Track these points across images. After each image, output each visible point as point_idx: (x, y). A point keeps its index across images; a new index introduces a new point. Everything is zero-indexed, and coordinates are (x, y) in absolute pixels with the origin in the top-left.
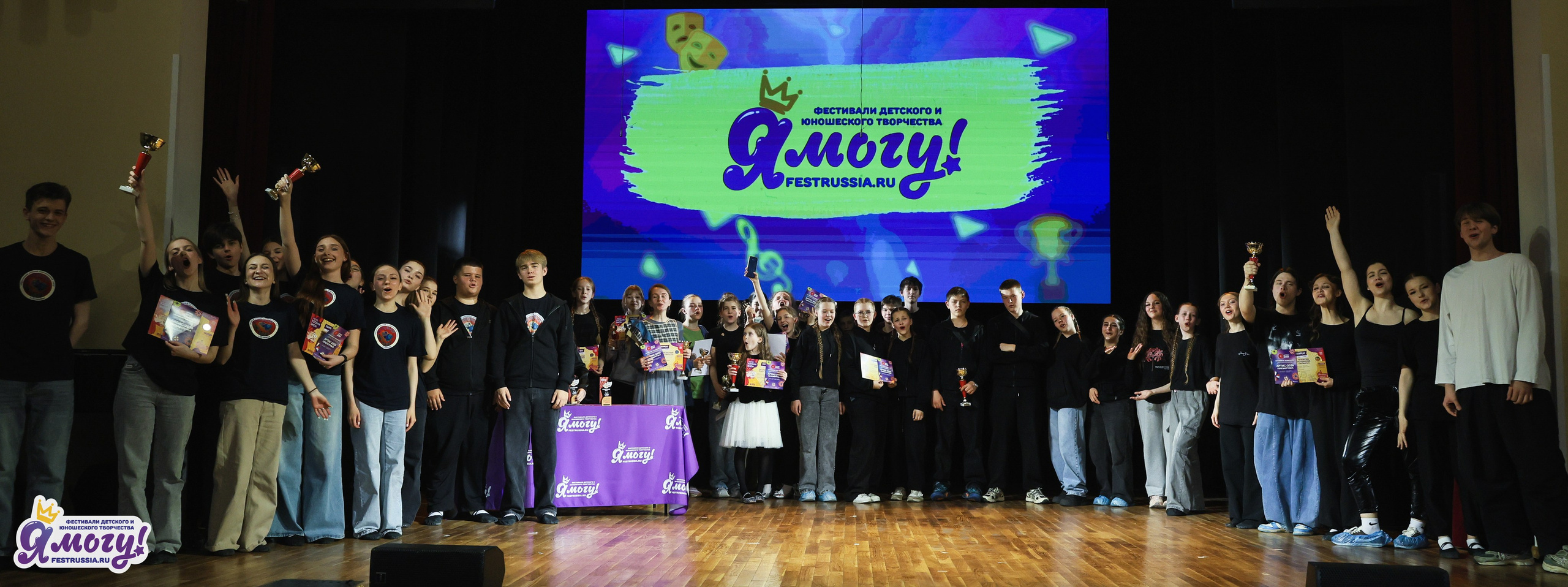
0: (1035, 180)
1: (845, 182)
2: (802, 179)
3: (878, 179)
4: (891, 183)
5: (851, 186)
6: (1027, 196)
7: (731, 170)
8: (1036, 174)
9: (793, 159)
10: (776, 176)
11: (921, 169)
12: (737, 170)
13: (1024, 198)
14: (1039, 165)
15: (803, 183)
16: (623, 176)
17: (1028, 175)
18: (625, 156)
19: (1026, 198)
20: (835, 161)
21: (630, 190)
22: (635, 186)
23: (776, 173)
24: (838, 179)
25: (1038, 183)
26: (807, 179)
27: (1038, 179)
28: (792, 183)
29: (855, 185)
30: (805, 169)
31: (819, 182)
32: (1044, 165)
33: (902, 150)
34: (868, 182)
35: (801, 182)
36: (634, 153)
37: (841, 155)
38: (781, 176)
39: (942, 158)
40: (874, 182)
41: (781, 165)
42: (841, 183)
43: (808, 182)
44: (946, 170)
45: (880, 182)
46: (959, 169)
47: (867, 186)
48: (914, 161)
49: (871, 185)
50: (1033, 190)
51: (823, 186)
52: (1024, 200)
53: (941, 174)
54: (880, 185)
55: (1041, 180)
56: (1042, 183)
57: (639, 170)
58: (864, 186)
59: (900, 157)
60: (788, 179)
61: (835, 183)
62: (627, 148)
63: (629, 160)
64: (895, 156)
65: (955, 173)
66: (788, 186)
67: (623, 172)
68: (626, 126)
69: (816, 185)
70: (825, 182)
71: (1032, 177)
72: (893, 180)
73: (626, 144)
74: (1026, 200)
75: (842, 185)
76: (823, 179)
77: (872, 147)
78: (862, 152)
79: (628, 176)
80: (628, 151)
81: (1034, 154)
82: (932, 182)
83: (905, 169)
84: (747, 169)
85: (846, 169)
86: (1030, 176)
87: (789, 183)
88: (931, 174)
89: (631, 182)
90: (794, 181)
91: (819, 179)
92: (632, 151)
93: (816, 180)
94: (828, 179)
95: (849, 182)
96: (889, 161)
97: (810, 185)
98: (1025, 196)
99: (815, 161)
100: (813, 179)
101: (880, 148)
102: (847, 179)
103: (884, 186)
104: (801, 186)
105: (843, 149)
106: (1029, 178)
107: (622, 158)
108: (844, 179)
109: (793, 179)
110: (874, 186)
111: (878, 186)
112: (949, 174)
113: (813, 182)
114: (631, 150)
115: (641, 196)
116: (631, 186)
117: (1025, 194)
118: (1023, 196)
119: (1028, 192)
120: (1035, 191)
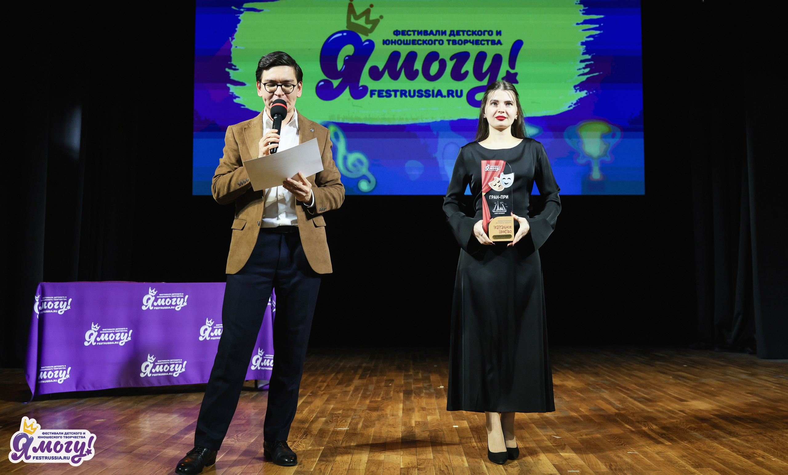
0: (580, 91)
1: (420, 94)
2: (383, 91)
3: (448, 91)
4: (459, 94)
5: (426, 96)
6: (575, 104)
7: (322, 83)
8: (581, 87)
9: (375, 74)
10: (361, 88)
11: (485, 82)
12: (328, 84)
13: (571, 106)
14: (584, 78)
15: (384, 94)
16: (229, 88)
17: (575, 87)
18: (231, 72)
19: (574, 106)
20: (412, 75)
21: (236, 101)
22: (239, 97)
23: (362, 86)
24: (414, 91)
25: (583, 94)
26: (388, 91)
27: (583, 90)
28: (374, 94)
29: (429, 96)
30: (386, 83)
31: (398, 94)
32: (588, 79)
33: (469, 66)
34: (439, 93)
35: (383, 94)
36: (238, 69)
37: (417, 71)
38: (365, 88)
40: (445, 93)
41: (365, 80)
42: (417, 94)
43: (388, 94)
45: (450, 93)
46: (517, 82)
47: (439, 97)
48: (479, 75)
49: (442, 96)
50: (579, 99)
51: (401, 96)
52: (571, 108)
54: (451, 96)
55: (585, 91)
56: (586, 93)
57: (243, 84)
58: (437, 96)
59: (467, 73)
60: (372, 91)
61: (412, 94)
62: (232, 65)
63: (233, 75)
64: (463, 71)
66: (371, 96)
67: (228, 85)
68: (231, 46)
69: (396, 96)
70: (403, 93)
71: (578, 89)
72: (462, 91)
74: (574, 108)
75: (418, 96)
76: (402, 91)
77: (443, 64)
78: (434, 68)
80: (233, 67)
81: (580, 69)
83: (471, 82)
84: (336, 83)
85: (421, 83)
86: (577, 88)
87: (372, 94)
89: (236, 94)
90: (376, 93)
91: (398, 91)
93: (396, 91)
94: (405, 91)
95: (424, 93)
96: (457, 75)
97: (390, 96)
98: (573, 105)
99: (395, 76)
101: (450, 65)
102: (422, 91)
103: (453, 96)
104: (383, 97)
105: (418, 65)
106: (576, 89)
107: (228, 73)
108: (420, 91)
109: (375, 91)
110: (445, 97)
111: (448, 96)
113: (393, 93)
114: (235, 66)
115: (244, 106)
116: (236, 97)
117: (572, 103)
118: (571, 104)
119: (575, 102)
120: (581, 100)
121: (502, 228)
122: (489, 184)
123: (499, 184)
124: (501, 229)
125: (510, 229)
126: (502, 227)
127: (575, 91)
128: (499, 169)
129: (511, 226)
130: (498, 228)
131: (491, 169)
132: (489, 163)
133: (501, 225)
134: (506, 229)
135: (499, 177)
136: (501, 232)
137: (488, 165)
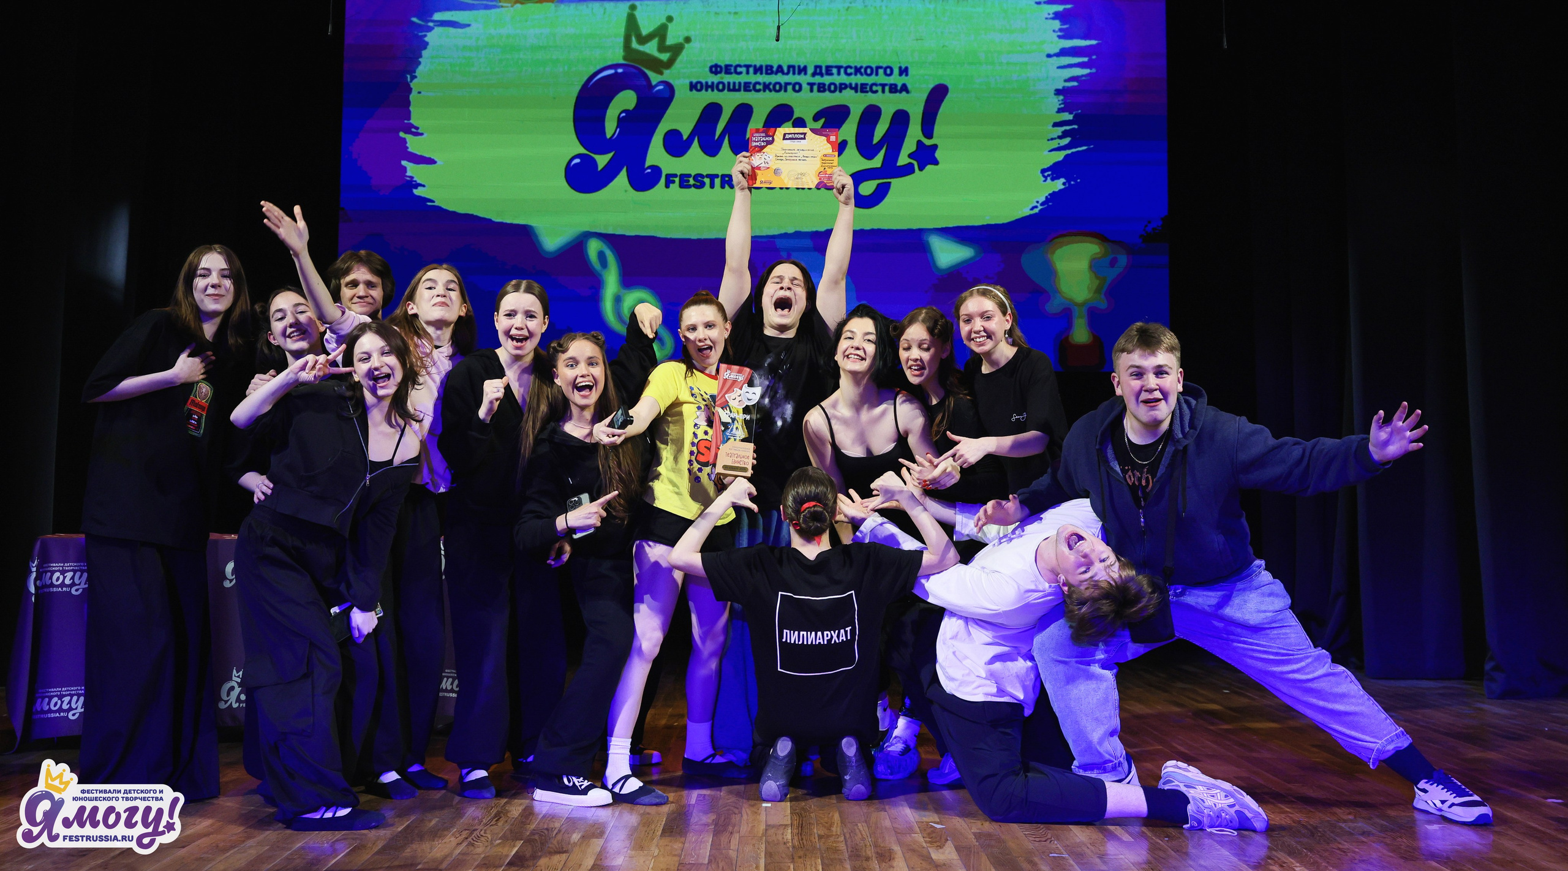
0: (1053, 179)
2: (689, 176)
6: (1042, 204)
7: (577, 161)
8: (1054, 171)
9: (676, 145)
10: (649, 171)
11: (877, 162)
12: (587, 162)
13: (1036, 207)
14: (1060, 156)
15: (692, 182)
17: (1043, 171)
18: (409, 138)
19: (1040, 208)
20: (741, 145)
23: (651, 167)
25: (1059, 185)
26: (697, 177)
27: (1058, 178)
28: (673, 182)
30: (695, 161)
31: (718, 181)
32: (1067, 156)
35: (689, 181)
38: (656, 170)
39: (909, 146)
41: (656, 155)
43: (699, 181)
44: (915, 163)
46: (935, 162)
50: (1050, 195)
52: (1036, 211)
53: (908, 170)
55: (1063, 180)
56: (1064, 184)
57: (431, 161)
59: (847, 141)
60: (668, 176)
62: (413, 126)
63: (414, 144)
65: (929, 168)
66: (667, 186)
67: (404, 163)
68: (410, 90)
69: (712, 186)
71: (1049, 175)
73: (409, 119)
74: (1041, 211)
79: (412, 170)
80: (413, 130)
81: (1052, 139)
82: (895, 182)
84: (602, 160)
86: (1046, 174)
87: (669, 182)
88: (891, 170)
89: (419, 179)
90: (677, 180)
91: (717, 176)
92: (420, 131)
93: (712, 177)
97: (702, 185)
98: (1038, 205)
99: (711, 149)
100: (708, 176)
104: (689, 187)
106: (1044, 176)
107: (404, 141)
109: (675, 176)
112: (921, 168)
113: (707, 181)
114: (417, 128)
116: (418, 185)
117: (1038, 202)
118: (1036, 204)
119: (1042, 199)
120: (1053, 196)
121: (737, 457)
122: (726, 396)
123: (740, 398)
124: (735, 459)
125: (746, 460)
126: (736, 455)
127: (1044, 179)
128: (741, 378)
129: (748, 457)
130: (731, 457)
131: (731, 376)
132: (730, 369)
133: (735, 452)
134: (743, 459)
135: (741, 389)
136: (735, 462)
137: (729, 372)
